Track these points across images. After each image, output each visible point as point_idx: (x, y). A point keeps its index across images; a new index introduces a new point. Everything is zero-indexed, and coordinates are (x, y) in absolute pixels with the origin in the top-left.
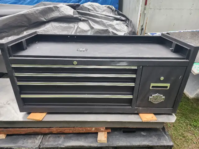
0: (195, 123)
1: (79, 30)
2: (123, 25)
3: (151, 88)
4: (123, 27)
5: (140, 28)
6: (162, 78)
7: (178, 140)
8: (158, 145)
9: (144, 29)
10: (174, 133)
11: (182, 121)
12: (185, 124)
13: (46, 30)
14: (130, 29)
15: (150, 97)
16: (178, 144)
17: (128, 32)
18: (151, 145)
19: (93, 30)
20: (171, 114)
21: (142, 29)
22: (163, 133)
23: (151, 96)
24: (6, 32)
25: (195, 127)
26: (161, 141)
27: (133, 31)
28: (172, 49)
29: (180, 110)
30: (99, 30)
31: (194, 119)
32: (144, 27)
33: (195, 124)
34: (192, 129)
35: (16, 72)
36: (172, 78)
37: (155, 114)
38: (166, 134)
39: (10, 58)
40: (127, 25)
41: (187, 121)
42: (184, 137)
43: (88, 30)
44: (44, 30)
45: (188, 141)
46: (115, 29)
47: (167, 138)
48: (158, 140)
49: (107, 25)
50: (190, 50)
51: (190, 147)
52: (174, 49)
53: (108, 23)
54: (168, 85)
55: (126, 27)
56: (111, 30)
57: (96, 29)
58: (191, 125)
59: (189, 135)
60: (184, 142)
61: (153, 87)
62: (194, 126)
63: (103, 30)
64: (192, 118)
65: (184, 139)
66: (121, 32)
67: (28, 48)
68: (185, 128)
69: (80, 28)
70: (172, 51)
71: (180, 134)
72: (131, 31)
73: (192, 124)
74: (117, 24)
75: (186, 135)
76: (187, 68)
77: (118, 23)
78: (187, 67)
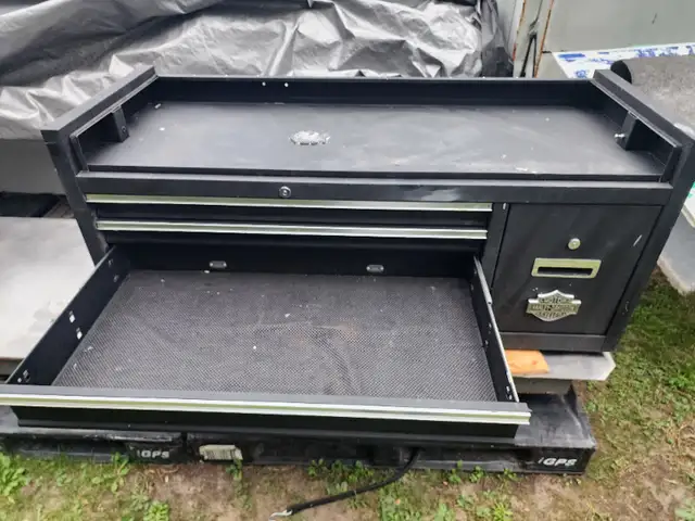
0: (682, 377)
1: (299, 44)
2: (462, 21)
3: (535, 272)
4: (460, 28)
5: (524, 34)
6: (575, 243)
7: (617, 431)
8: (546, 445)
9: (539, 38)
10: (606, 410)
11: (639, 372)
12: (647, 380)
13: (185, 46)
14: (488, 38)
15: (531, 301)
16: (615, 442)
17: (480, 50)
18: (524, 445)
19: (351, 45)
20: (598, 354)
21: (533, 37)
22: (569, 410)
23: (536, 297)
24: (54, 57)
25: (682, 390)
26: (559, 433)
27: (500, 44)
28: (622, 136)
29: (638, 334)
30: (372, 42)
31: (683, 367)
32: (540, 30)
33: (682, 380)
34: (670, 396)
35: (101, 218)
36: (611, 244)
37: (546, 353)
38: (576, 414)
39: (79, 176)
40: (475, 23)
41: (658, 371)
42: (638, 422)
43: (335, 44)
44: (178, 49)
45: (647, 433)
46: (429, 37)
47: (578, 424)
48: (548, 431)
49: (401, 24)
50: (678, 152)
51: (652, 453)
52: (628, 136)
53: (405, 16)
54: (595, 264)
55: (472, 30)
56: (414, 42)
57: (362, 40)
58: (668, 385)
59: (656, 415)
60: (634, 436)
61: (541, 270)
62: (679, 388)
63: (385, 44)
64: (674, 361)
65: (636, 428)
66: (453, 48)
67: (131, 132)
68: (646, 394)
69: (302, 36)
70: (620, 142)
71: (627, 411)
72: (489, 47)
73: (672, 382)
74: (440, 19)
75: (644, 416)
76: (662, 210)
77: (442, 15)
78: (663, 206)
